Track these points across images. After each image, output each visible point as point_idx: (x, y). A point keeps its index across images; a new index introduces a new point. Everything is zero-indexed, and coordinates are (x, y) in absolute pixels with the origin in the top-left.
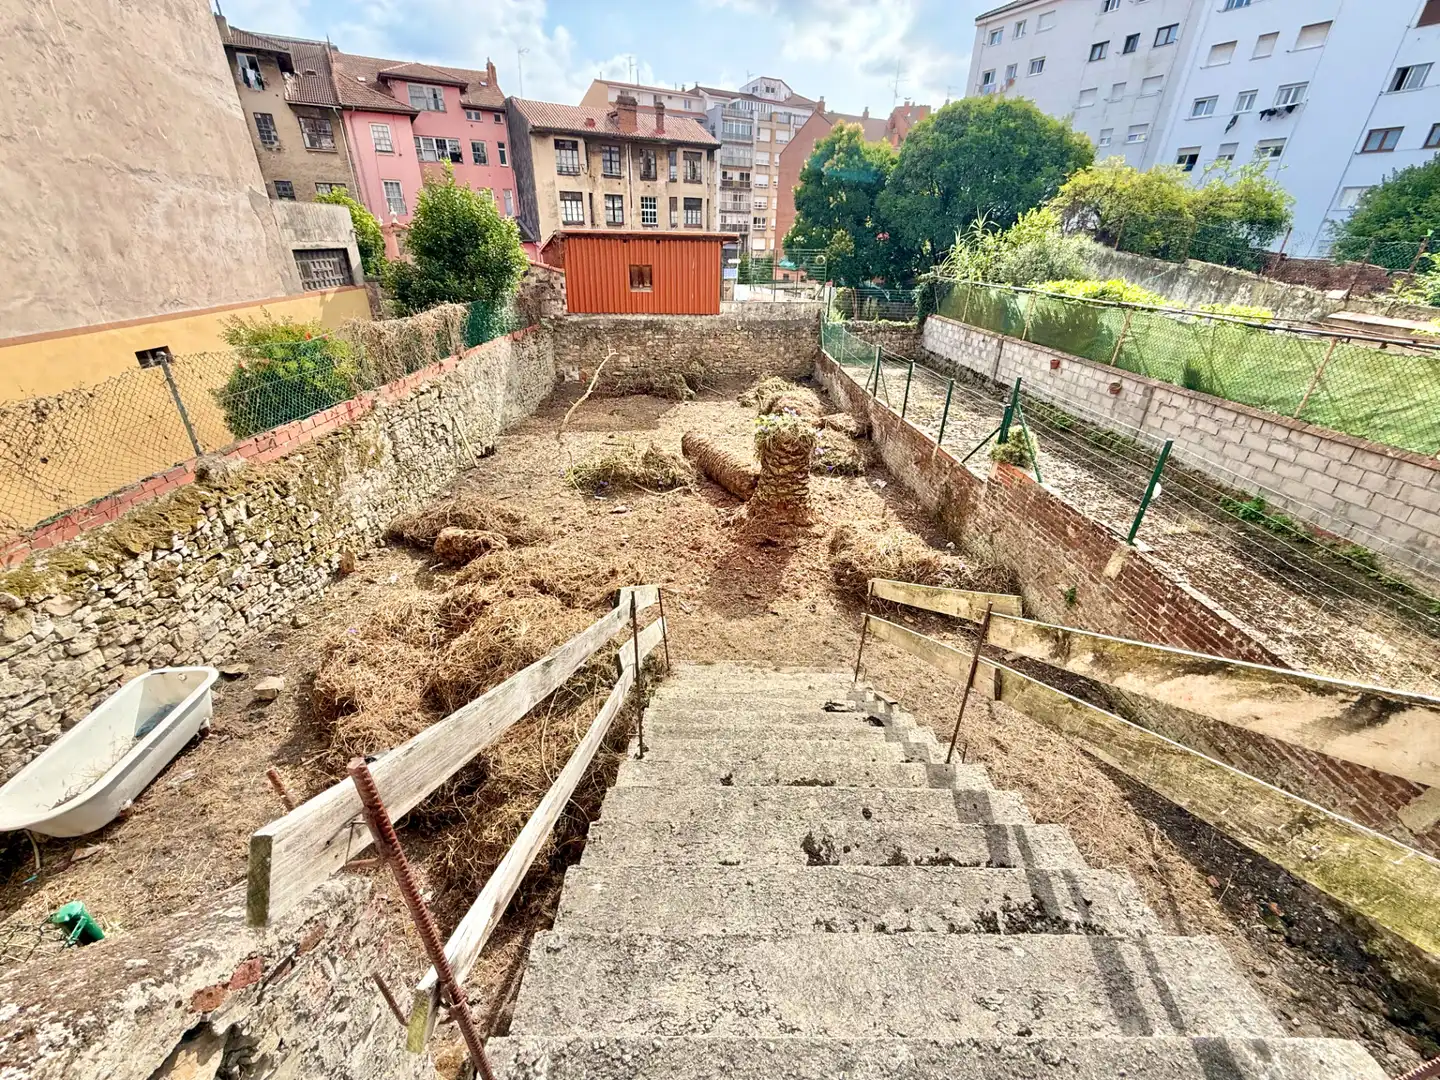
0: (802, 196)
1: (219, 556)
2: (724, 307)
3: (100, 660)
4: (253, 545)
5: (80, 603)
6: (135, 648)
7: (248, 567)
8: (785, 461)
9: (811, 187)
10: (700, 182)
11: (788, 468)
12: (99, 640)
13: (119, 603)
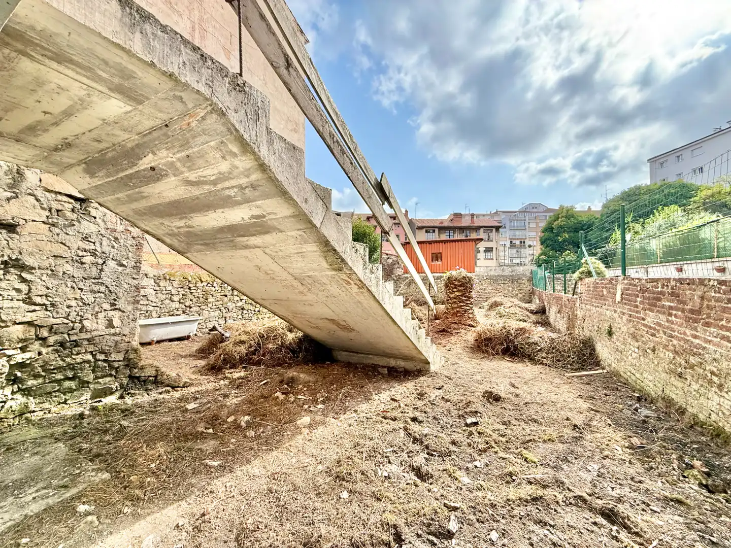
0: (543, 238)
1: (226, 296)
2: (477, 269)
3: (177, 306)
4: (238, 299)
5: (181, 286)
6: (188, 309)
7: (234, 305)
8: (455, 290)
9: (547, 234)
10: (492, 241)
11: (457, 294)
12: (180, 300)
13: (191, 293)
